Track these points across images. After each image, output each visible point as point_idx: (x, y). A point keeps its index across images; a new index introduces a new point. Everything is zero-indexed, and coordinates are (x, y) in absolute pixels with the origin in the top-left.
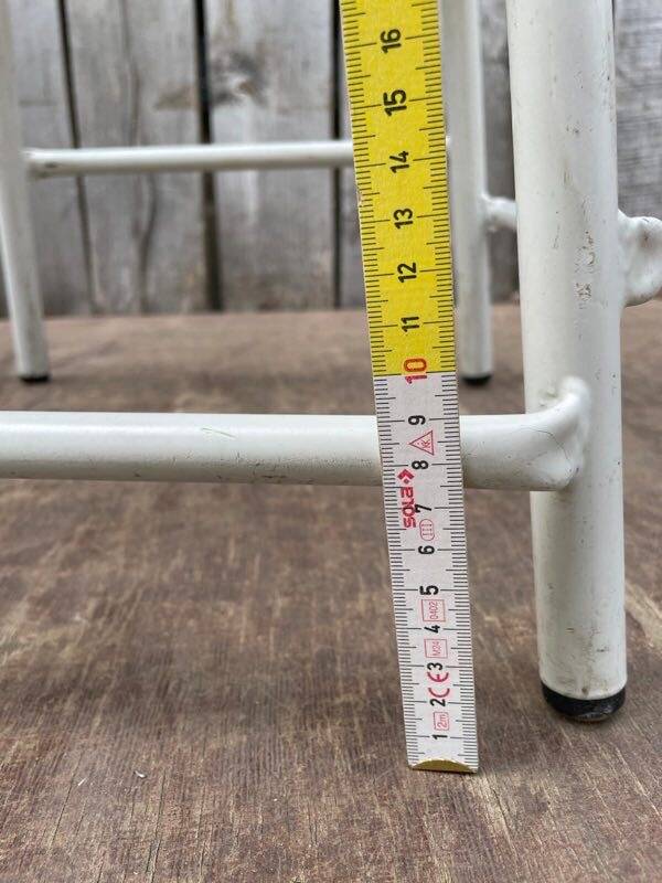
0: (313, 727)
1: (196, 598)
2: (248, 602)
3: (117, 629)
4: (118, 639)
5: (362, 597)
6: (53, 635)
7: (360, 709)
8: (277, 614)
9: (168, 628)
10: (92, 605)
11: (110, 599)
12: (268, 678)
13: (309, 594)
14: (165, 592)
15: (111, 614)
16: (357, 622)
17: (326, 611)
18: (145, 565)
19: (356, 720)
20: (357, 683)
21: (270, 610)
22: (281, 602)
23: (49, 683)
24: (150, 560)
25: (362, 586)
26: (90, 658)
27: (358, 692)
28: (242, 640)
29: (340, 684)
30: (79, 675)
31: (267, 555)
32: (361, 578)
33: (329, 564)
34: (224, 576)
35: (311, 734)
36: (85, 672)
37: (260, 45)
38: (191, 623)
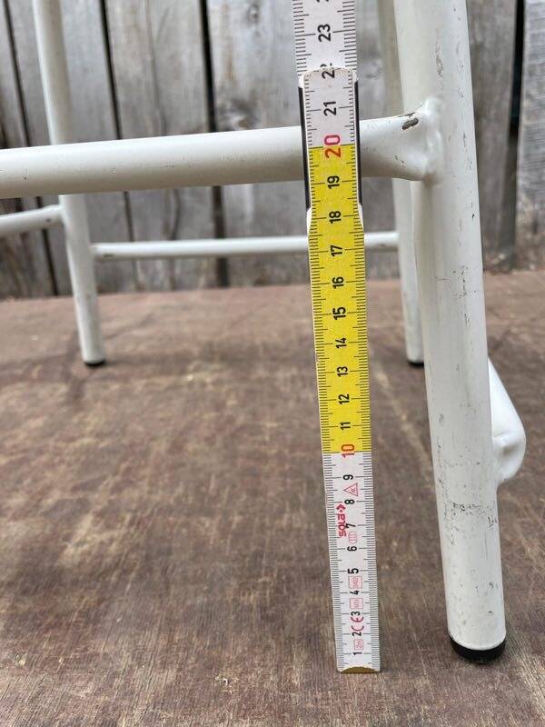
0: (244, 594)
1: (188, 515)
2: (218, 518)
3: (142, 533)
4: (142, 540)
5: (286, 516)
6: (105, 536)
7: (271, 585)
8: (234, 526)
9: (170, 533)
10: (128, 517)
11: (139, 514)
12: (223, 566)
13: (255, 514)
14: (170, 510)
15: (139, 524)
16: (280, 533)
17: (263, 525)
18: (160, 492)
19: (268, 592)
20: (272, 570)
21: (230, 524)
22: (237, 519)
23: (103, 565)
24: (164, 489)
25: (288, 509)
26: (126, 551)
27: (272, 575)
28: (211, 542)
29: (263, 571)
30: (120, 560)
31: (234, 486)
32: (287, 504)
33: (271, 494)
34: (206, 500)
35: (242, 598)
36: (123, 558)
37: (253, 92)
38: (184, 531)
